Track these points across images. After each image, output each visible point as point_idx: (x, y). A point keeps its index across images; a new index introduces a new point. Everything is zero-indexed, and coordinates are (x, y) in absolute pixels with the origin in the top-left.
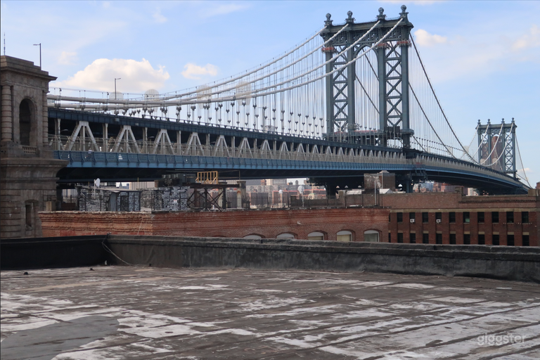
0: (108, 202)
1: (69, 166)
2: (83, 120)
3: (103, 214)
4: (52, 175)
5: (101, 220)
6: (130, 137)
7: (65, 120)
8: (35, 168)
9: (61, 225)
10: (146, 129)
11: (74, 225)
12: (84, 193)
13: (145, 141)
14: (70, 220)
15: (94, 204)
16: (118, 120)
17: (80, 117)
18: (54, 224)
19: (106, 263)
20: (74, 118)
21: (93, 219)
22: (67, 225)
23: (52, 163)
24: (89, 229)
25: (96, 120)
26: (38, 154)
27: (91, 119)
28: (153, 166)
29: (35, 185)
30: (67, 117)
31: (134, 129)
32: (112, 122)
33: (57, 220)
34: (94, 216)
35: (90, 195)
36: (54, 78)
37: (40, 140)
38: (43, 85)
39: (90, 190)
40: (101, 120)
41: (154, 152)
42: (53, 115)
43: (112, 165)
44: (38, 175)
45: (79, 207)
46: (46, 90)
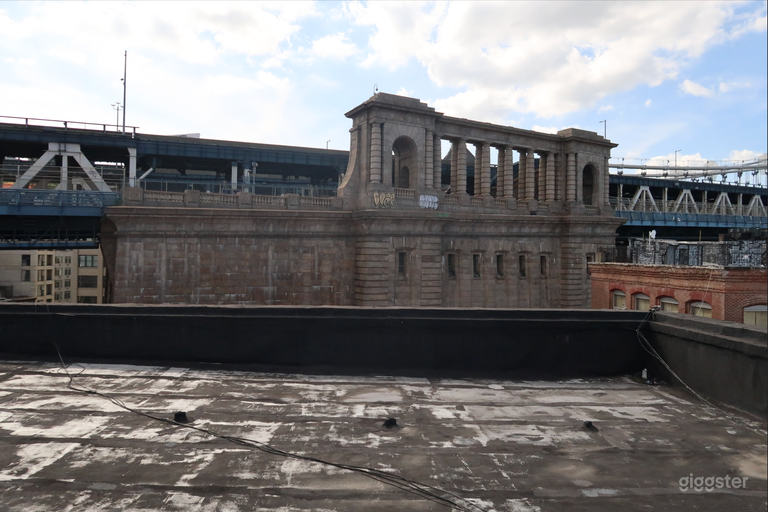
0: (665, 255)
1: (628, 224)
2: (644, 185)
3: (657, 268)
4: (612, 231)
5: (654, 274)
6: (689, 200)
7: (628, 186)
8: (596, 224)
9: (610, 276)
10: (705, 192)
11: (623, 278)
12: (638, 245)
13: (705, 203)
14: (619, 272)
15: (648, 256)
16: (677, 184)
17: (641, 182)
18: (603, 276)
19: (644, 375)
20: (635, 183)
21: (644, 272)
22: (617, 277)
23: (612, 220)
24: (641, 283)
25: (656, 185)
26: (599, 213)
27: (651, 184)
28: (712, 225)
29: (596, 240)
30: (629, 182)
31: (694, 192)
32: (671, 186)
33: (606, 271)
34: (647, 270)
35: (644, 248)
36: (616, 145)
37: (601, 200)
38: (605, 152)
39: (645, 242)
40: (661, 185)
41: (714, 212)
42: (616, 181)
43: (670, 224)
44: (599, 231)
45: (631, 258)
46: (607, 157)
